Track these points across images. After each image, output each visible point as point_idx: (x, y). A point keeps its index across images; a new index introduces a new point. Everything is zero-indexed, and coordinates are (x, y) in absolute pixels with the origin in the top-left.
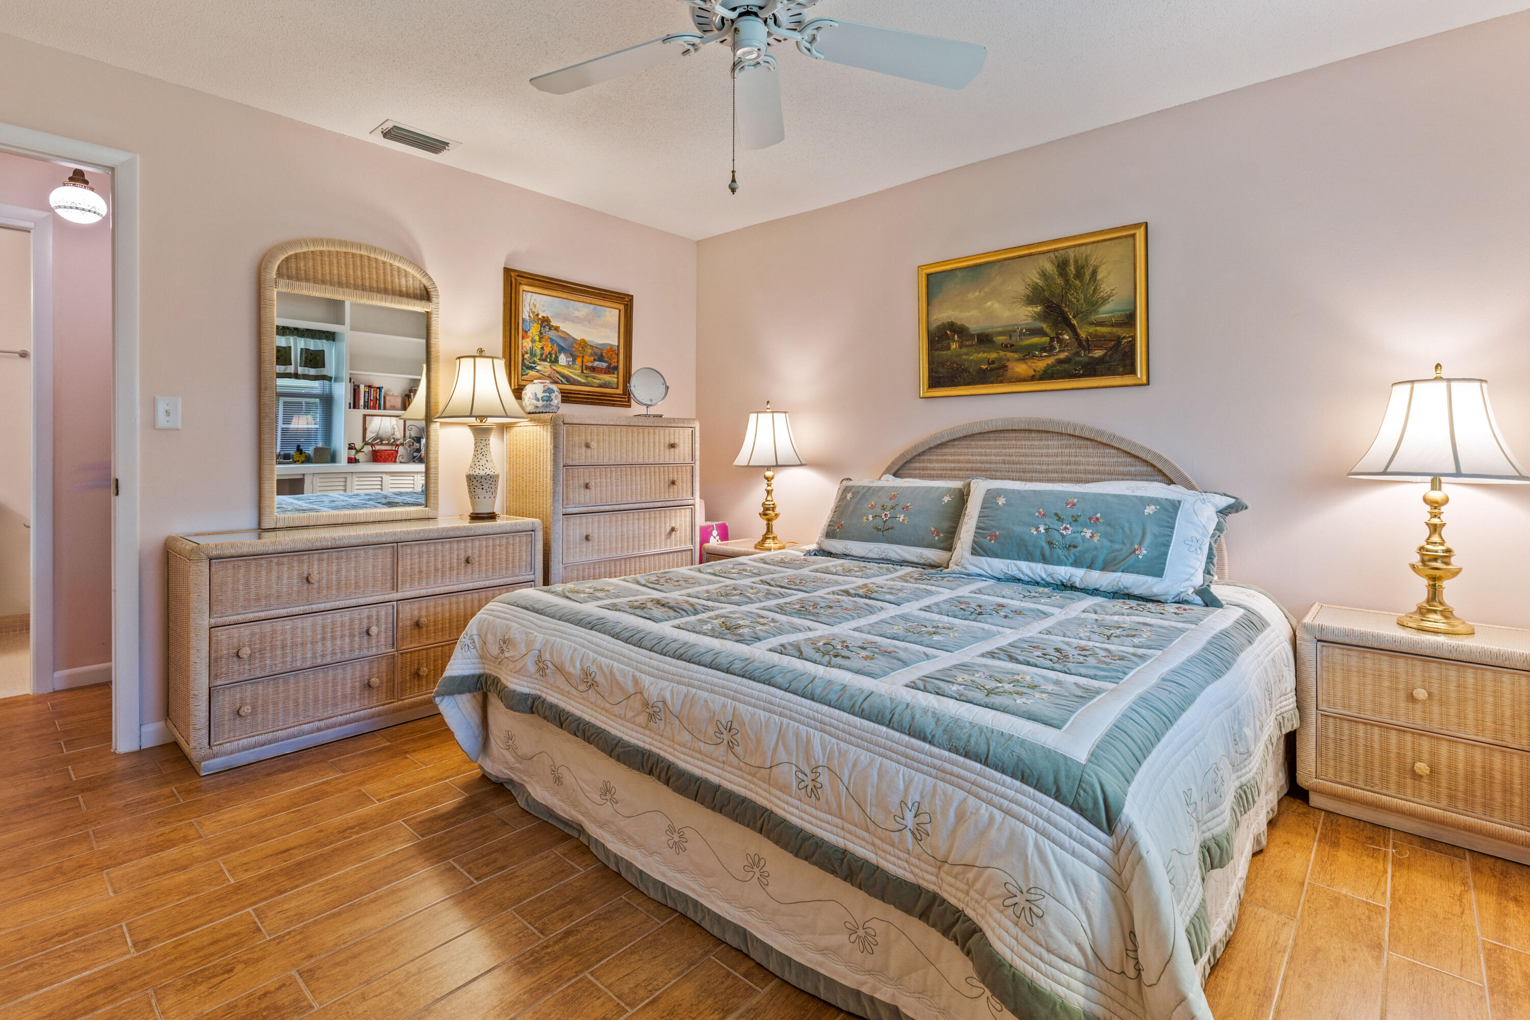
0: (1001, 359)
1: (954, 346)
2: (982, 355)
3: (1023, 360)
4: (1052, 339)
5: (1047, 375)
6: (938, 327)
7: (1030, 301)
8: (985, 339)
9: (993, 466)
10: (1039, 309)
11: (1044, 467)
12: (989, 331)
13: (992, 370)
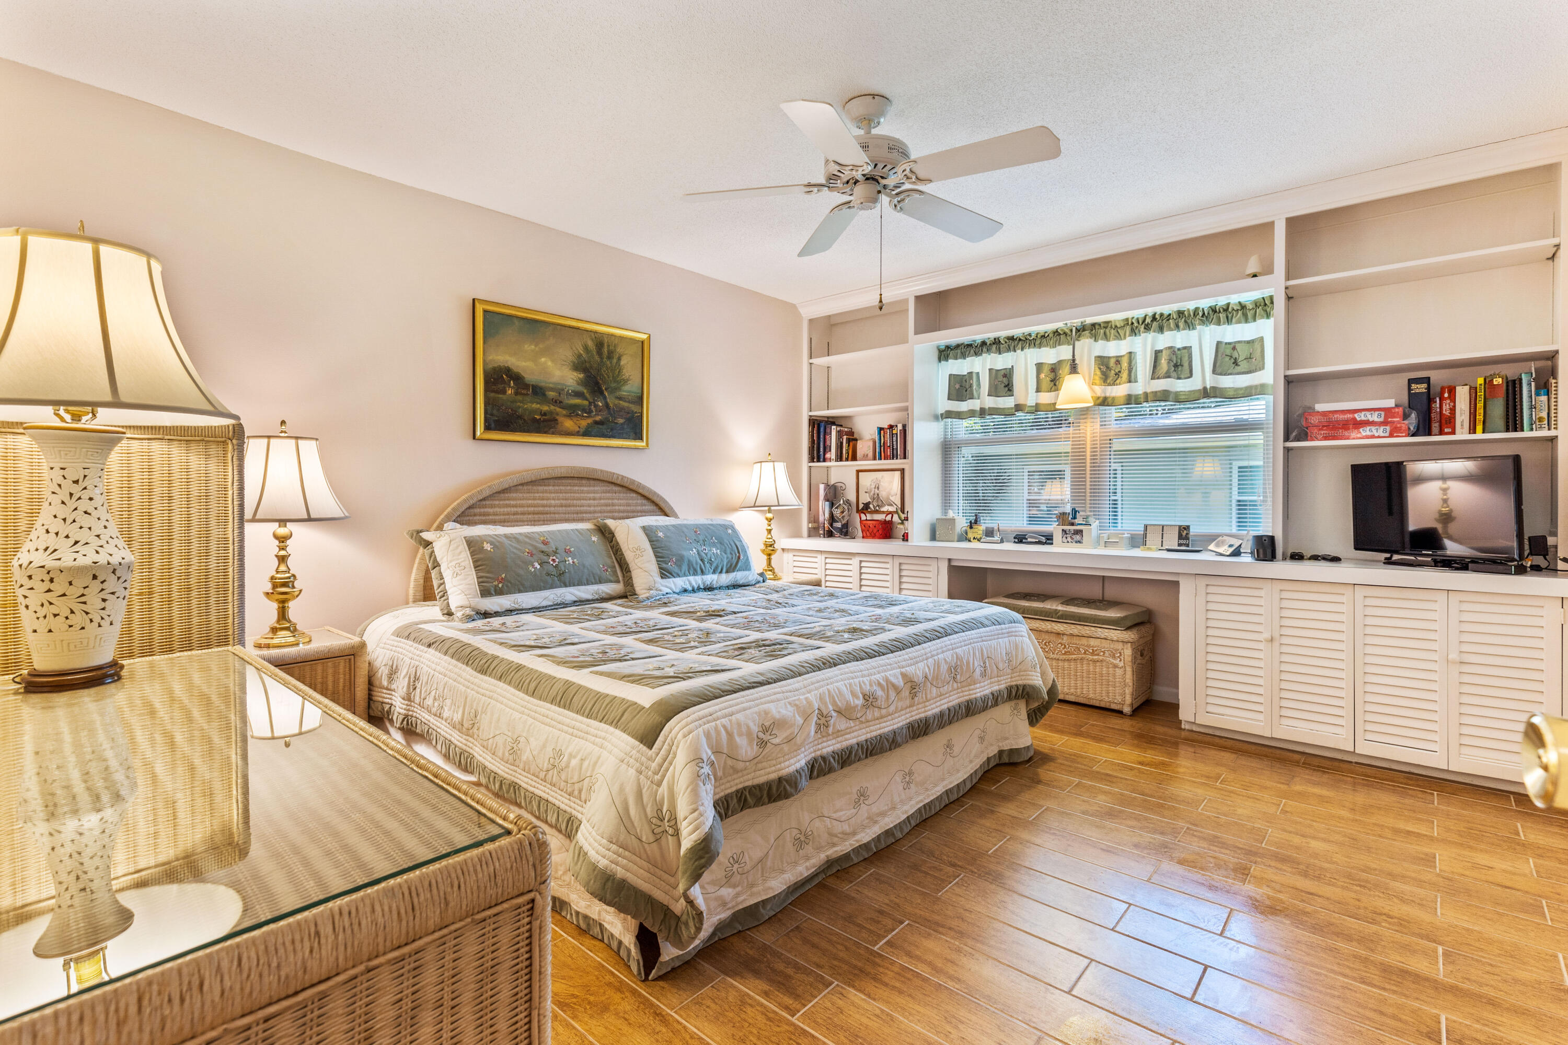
0: (551, 413)
1: (509, 392)
2: (535, 406)
3: (569, 416)
4: (590, 403)
5: (586, 433)
6: (494, 369)
7: (577, 367)
8: (538, 391)
9: (552, 509)
10: (582, 376)
11: (592, 509)
12: (543, 384)
13: (544, 421)
